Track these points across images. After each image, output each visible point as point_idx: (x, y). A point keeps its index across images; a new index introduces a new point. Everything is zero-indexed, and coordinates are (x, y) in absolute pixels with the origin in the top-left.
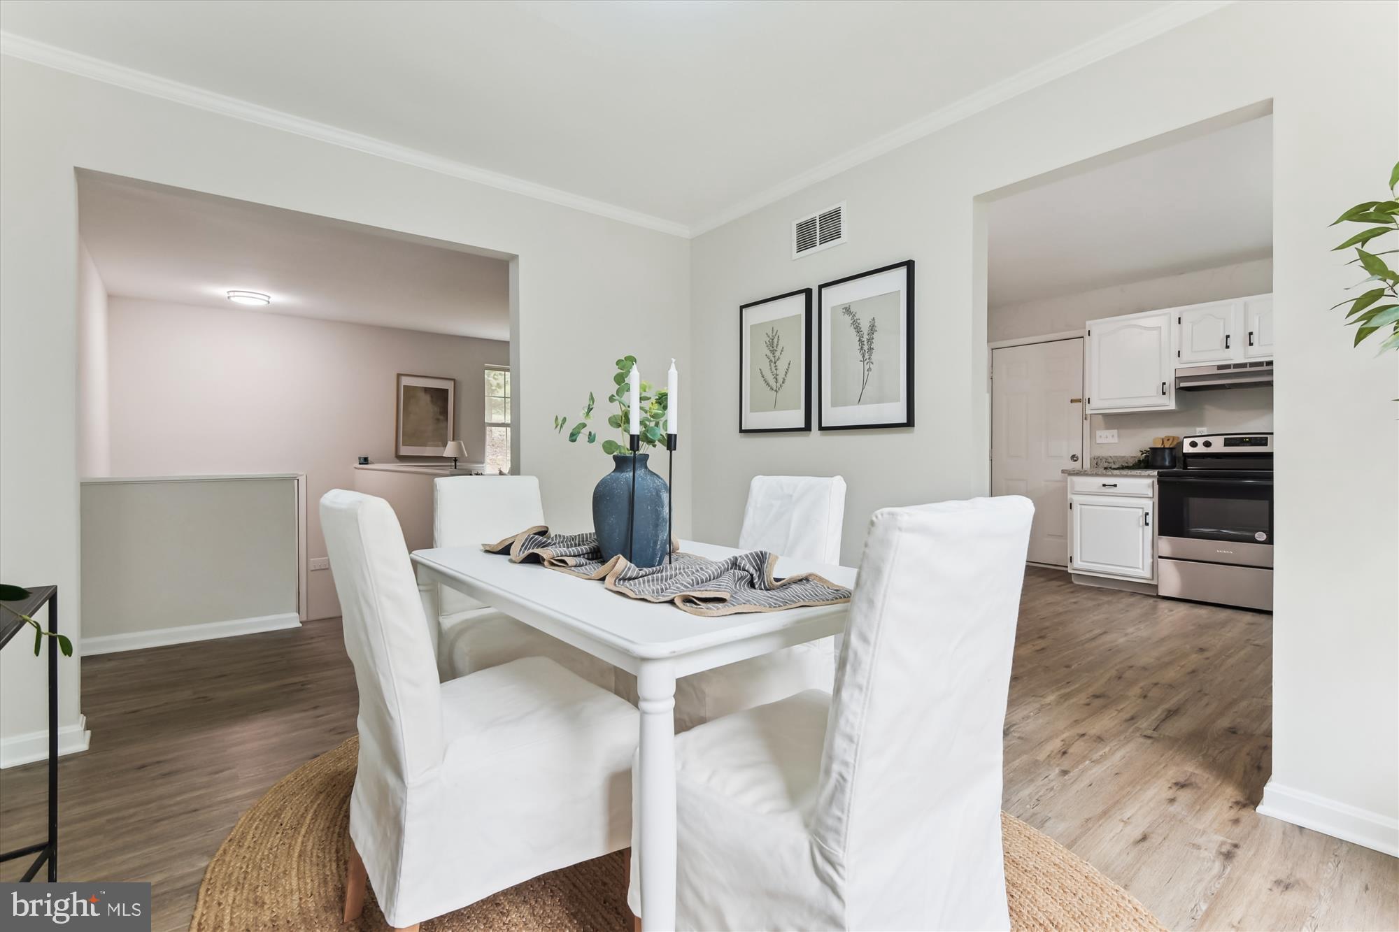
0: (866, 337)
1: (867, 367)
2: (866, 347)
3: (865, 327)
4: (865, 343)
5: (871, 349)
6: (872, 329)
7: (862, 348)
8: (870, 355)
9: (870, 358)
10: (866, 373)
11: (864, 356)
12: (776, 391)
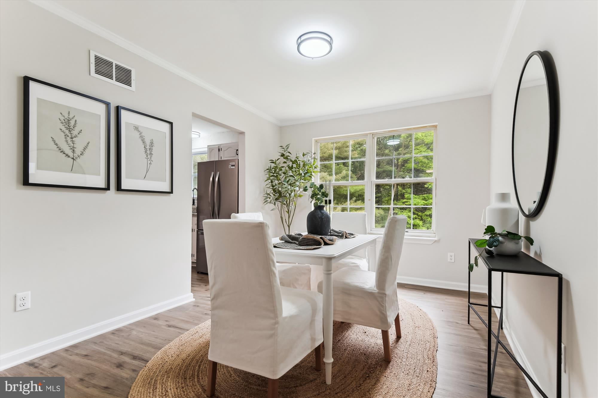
0: (148, 147)
1: (149, 162)
2: (148, 152)
3: (148, 143)
4: (148, 149)
5: (151, 154)
6: (152, 143)
7: (146, 152)
8: (151, 157)
9: (150, 158)
10: (149, 165)
11: (147, 156)
12: (73, 159)
